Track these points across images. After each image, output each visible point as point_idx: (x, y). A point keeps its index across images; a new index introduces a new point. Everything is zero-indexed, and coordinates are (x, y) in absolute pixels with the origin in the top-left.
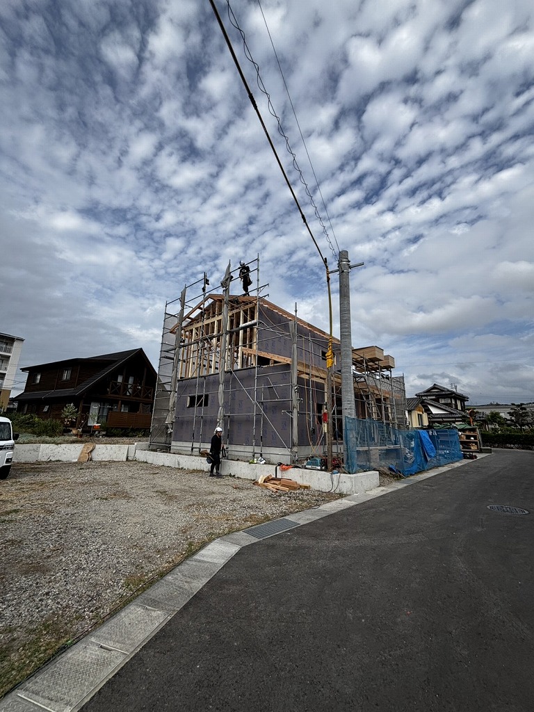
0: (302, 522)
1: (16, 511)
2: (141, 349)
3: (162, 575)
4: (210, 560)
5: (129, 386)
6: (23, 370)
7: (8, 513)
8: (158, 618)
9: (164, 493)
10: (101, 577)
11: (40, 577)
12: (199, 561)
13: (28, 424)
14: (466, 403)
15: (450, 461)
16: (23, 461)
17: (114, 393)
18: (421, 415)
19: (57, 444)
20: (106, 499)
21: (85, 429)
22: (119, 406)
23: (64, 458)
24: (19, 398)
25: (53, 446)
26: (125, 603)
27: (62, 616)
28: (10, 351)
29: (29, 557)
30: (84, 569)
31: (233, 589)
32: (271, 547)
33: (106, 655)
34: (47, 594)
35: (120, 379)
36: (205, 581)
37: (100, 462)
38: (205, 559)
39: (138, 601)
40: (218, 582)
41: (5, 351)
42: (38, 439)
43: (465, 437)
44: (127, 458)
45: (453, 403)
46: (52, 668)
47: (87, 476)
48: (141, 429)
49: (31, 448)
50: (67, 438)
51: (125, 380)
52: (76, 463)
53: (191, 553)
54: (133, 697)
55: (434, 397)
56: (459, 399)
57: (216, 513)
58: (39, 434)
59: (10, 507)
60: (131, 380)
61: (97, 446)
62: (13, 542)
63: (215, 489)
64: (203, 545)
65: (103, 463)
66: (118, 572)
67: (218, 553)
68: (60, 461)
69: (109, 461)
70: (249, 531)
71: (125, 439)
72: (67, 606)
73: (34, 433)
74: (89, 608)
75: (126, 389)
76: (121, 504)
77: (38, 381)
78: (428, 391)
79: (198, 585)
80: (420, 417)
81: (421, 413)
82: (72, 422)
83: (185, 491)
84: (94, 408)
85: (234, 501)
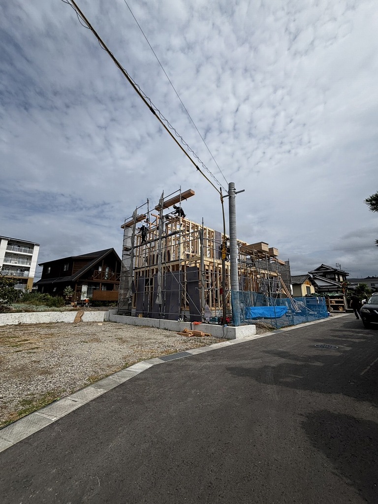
0: (194, 354)
1: (37, 348)
2: (113, 249)
3: (107, 376)
4: (134, 370)
5: (106, 273)
6: (40, 265)
7: (33, 349)
8: (101, 392)
9: (121, 339)
10: (77, 376)
11: (47, 376)
12: (129, 371)
13: (44, 299)
14: (347, 277)
15: (317, 318)
16: (42, 322)
17: (97, 278)
18: (309, 287)
19: (61, 312)
20: (87, 342)
21: (79, 302)
22: (101, 286)
23: (66, 320)
24: (39, 283)
25: (58, 313)
26: (86, 386)
27: (57, 390)
28: (32, 252)
29: (43, 368)
30: (69, 373)
31: (141, 382)
32: (169, 365)
33: (74, 403)
34: (50, 382)
35: (100, 270)
36: (128, 379)
37: (88, 322)
38: (132, 370)
39: (93, 385)
40: (134, 380)
41: (29, 253)
42: (50, 309)
43: (334, 302)
44: (104, 320)
45: (336, 277)
46: (50, 407)
47: (78, 330)
48: (114, 301)
49: (46, 314)
50: (67, 308)
51: (104, 270)
52: (73, 323)
53: (125, 367)
54: (82, 415)
55: (322, 274)
56: (341, 275)
57: (147, 349)
58: (50, 306)
59: (34, 346)
60: (107, 270)
61: (85, 313)
62: (35, 362)
63: (152, 337)
64: (134, 363)
65: (89, 323)
66: (86, 374)
67: (139, 368)
68: (63, 322)
69: (93, 322)
70: (161, 358)
71: (104, 308)
72: (59, 387)
73: (47, 305)
74: (70, 387)
75: (104, 275)
76: (95, 345)
77: (49, 272)
78: (318, 269)
79: (124, 380)
80: (308, 288)
81: (309, 286)
82: (69, 298)
83: (134, 338)
84: (84, 288)
85: (161, 343)
